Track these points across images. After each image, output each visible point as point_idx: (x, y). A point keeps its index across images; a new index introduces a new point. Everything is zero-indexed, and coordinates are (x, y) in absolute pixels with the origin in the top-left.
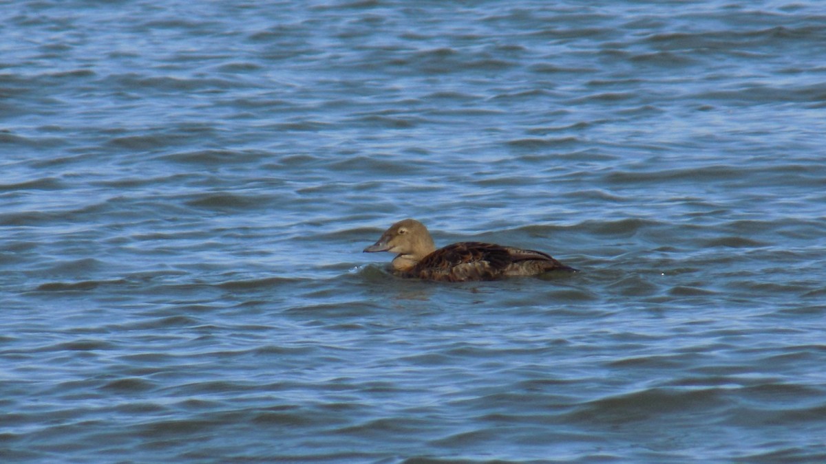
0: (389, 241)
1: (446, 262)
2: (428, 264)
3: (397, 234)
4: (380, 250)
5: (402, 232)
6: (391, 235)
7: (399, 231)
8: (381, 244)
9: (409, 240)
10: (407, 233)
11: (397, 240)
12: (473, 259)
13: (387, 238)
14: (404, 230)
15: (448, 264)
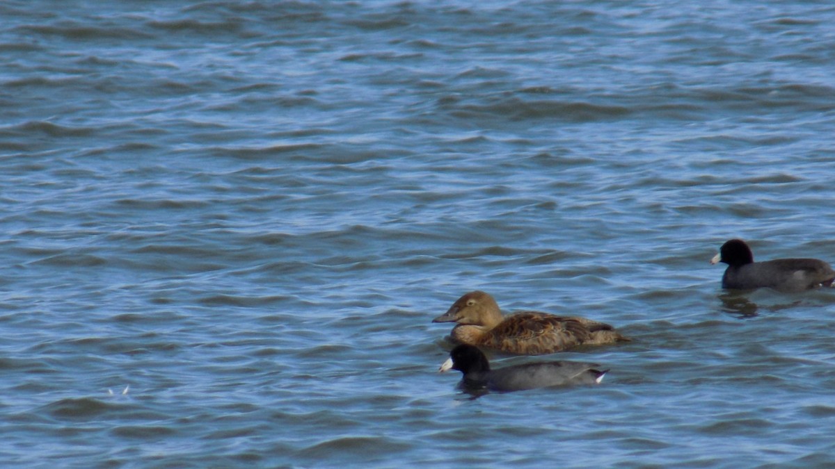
0: (458, 311)
1: (529, 331)
2: (508, 333)
3: (466, 306)
4: (448, 320)
5: (470, 304)
6: (459, 307)
7: (468, 303)
8: (449, 315)
9: (477, 312)
10: (476, 304)
11: (464, 312)
12: (554, 328)
13: (456, 309)
14: (473, 301)
15: (531, 333)
